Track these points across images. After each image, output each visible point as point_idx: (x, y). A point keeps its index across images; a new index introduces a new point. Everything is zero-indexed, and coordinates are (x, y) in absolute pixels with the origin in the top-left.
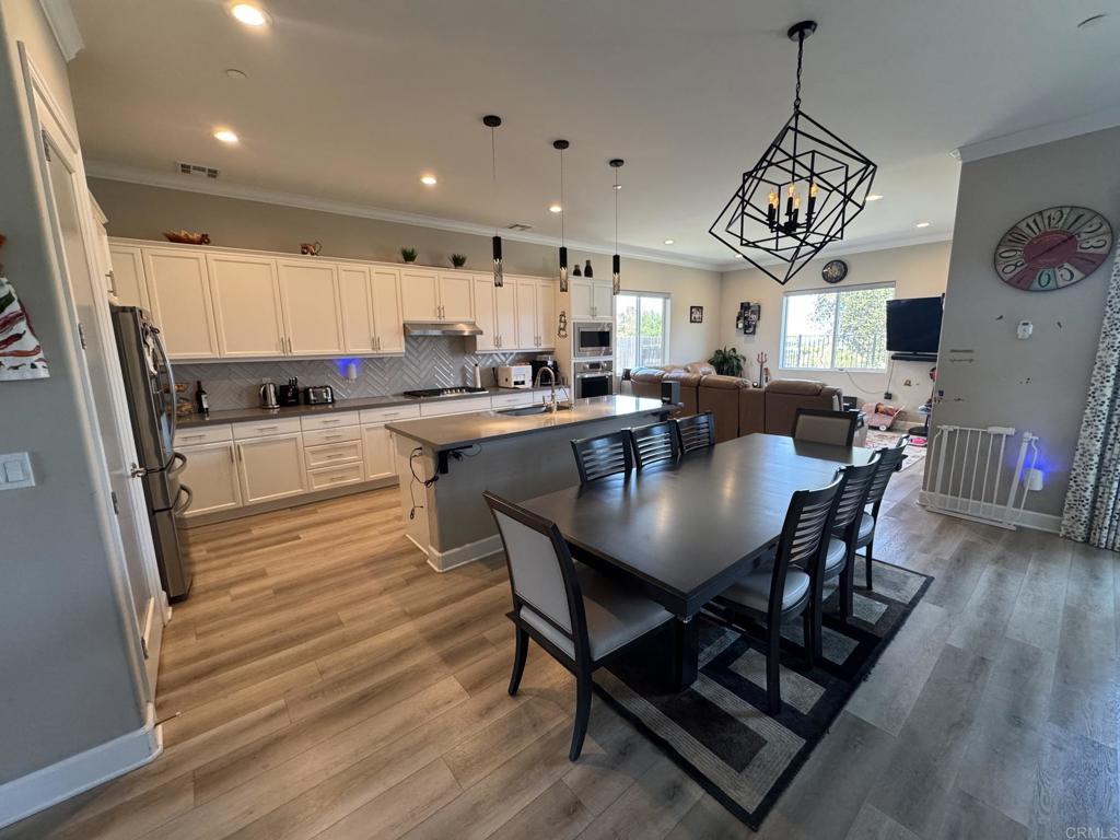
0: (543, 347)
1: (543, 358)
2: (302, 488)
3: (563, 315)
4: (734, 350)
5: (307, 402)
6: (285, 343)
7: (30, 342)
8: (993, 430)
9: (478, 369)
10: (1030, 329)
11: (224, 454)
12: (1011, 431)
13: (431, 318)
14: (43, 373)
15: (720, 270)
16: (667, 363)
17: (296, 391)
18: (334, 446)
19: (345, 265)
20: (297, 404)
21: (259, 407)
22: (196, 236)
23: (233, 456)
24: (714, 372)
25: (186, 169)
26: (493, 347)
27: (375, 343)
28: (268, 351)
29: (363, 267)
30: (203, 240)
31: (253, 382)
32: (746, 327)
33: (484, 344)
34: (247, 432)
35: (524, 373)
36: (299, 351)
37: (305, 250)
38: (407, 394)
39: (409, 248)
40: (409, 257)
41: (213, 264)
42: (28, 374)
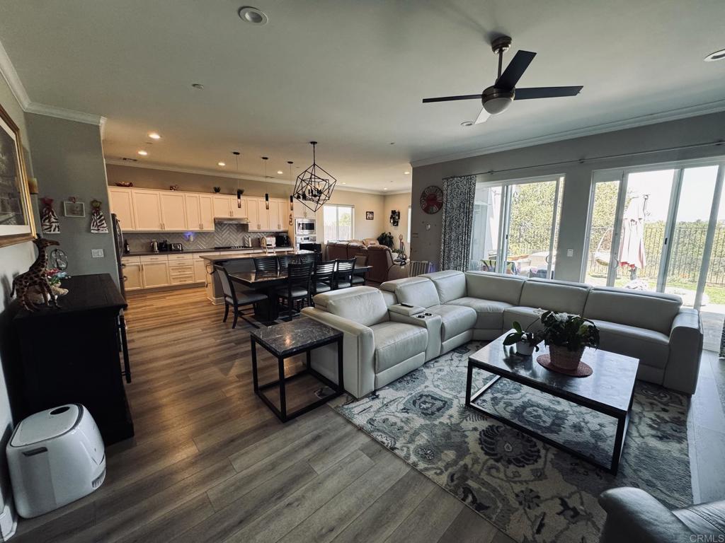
0: (282, 229)
1: (282, 234)
2: (167, 283)
3: (291, 215)
4: (390, 233)
5: (171, 250)
6: (162, 226)
7: (105, 225)
8: (423, 262)
9: (250, 239)
10: (429, 226)
11: (137, 268)
12: (427, 262)
13: (227, 216)
14: (107, 232)
15: (382, 194)
16: (350, 239)
17: (166, 245)
18: (181, 267)
19: (187, 194)
20: (167, 250)
21: (151, 251)
22: (128, 184)
23: (140, 269)
24: (378, 244)
25: (125, 159)
26: (256, 229)
27: (201, 226)
28: (155, 228)
29: (196, 195)
30: (131, 185)
31: (149, 241)
32: (394, 222)
33: (252, 228)
34: (146, 259)
35: (272, 241)
36: (168, 229)
37: (171, 188)
38: (216, 248)
39: (217, 186)
40: (217, 190)
41: (134, 194)
42: (104, 232)
